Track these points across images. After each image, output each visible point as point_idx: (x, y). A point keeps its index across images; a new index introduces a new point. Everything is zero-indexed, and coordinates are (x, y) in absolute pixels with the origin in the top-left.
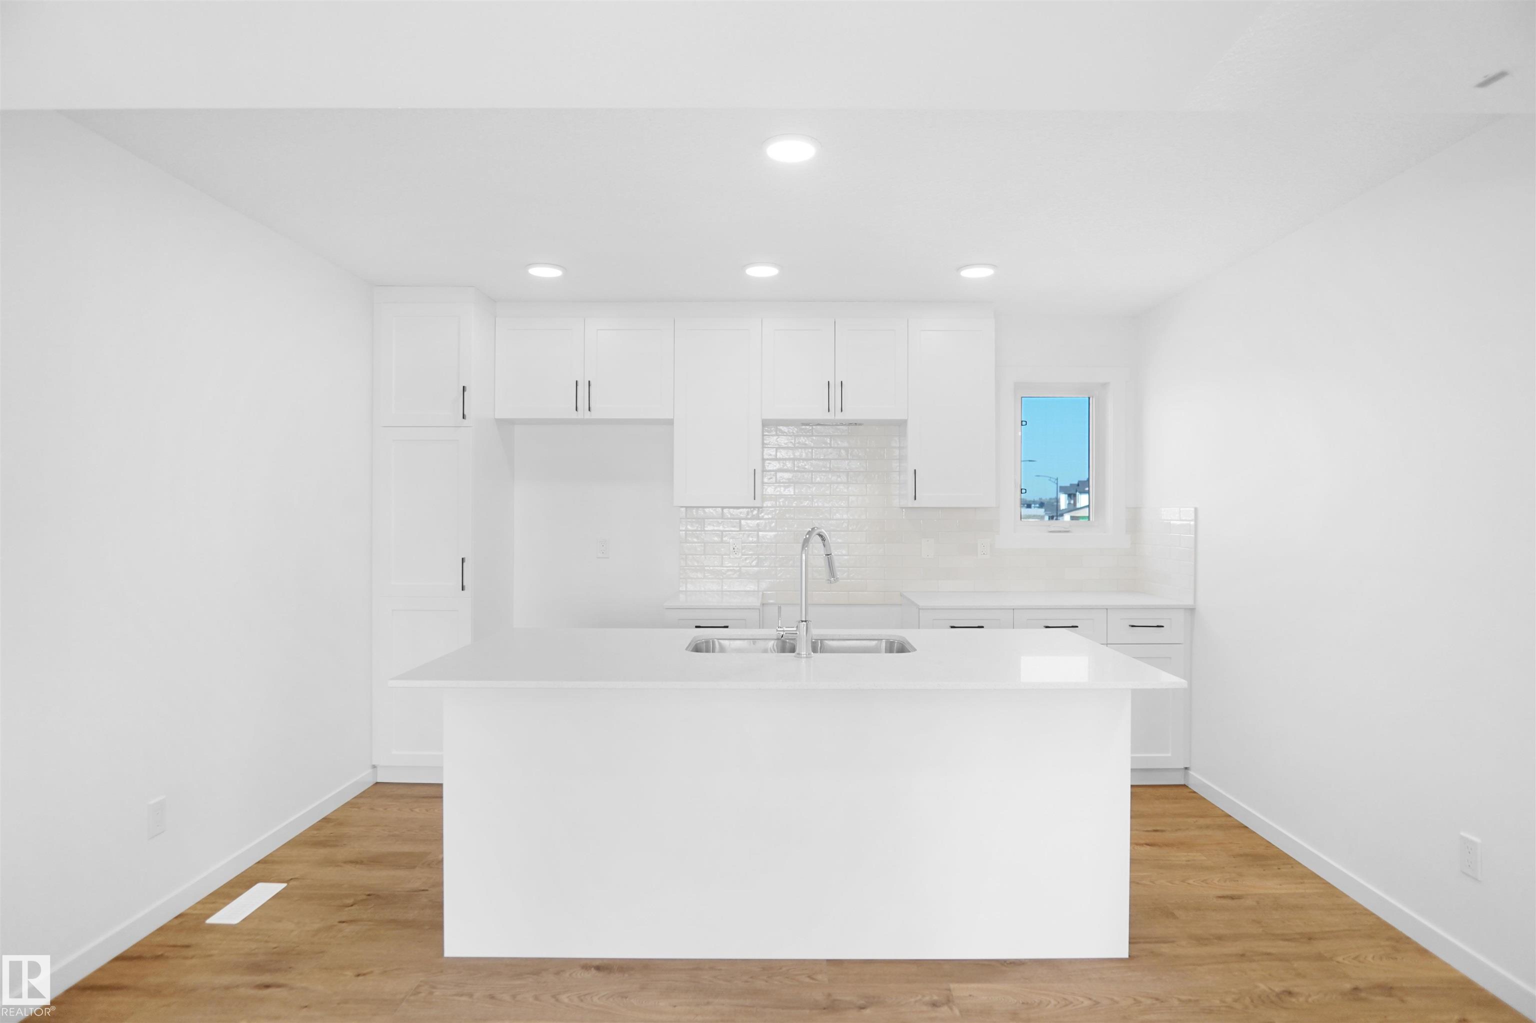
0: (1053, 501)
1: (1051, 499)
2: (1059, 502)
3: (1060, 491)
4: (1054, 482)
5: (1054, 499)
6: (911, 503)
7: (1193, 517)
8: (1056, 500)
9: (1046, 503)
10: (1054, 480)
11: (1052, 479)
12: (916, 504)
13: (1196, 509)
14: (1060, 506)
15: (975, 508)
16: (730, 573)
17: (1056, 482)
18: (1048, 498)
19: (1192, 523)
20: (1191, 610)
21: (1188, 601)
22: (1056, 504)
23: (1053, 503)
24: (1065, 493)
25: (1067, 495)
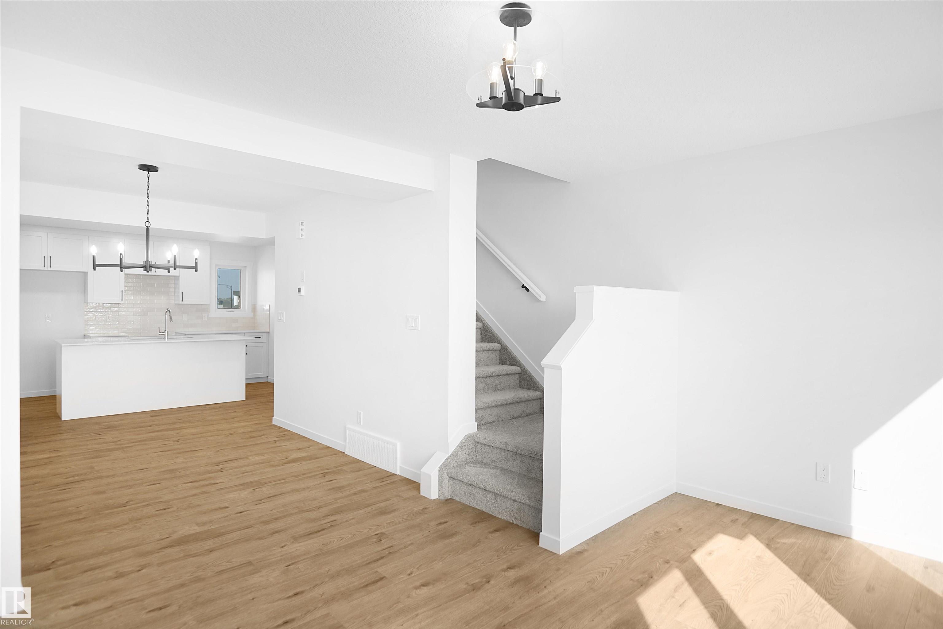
0: (229, 300)
1: (228, 299)
2: (234, 301)
3: (234, 294)
4: (230, 289)
5: (230, 299)
6: (181, 302)
7: (269, 307)
8: (231, 300)
9: (224, 301)
10: (230, 287)
11: (228, 287)
12: (182, 303)
13: (270, 305)
14: (234, 303)
15: (202, 304)
16: (106, 327)
17: (231, 288)
18: (226, 298)
19: (269, 309)
20: (269, 333)
21: (268, 331)
22: (231, 302)
23: (229, 301)
24: (237, 296)
25: (238, 297)
